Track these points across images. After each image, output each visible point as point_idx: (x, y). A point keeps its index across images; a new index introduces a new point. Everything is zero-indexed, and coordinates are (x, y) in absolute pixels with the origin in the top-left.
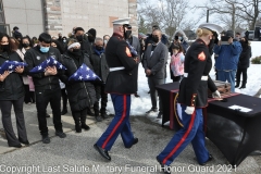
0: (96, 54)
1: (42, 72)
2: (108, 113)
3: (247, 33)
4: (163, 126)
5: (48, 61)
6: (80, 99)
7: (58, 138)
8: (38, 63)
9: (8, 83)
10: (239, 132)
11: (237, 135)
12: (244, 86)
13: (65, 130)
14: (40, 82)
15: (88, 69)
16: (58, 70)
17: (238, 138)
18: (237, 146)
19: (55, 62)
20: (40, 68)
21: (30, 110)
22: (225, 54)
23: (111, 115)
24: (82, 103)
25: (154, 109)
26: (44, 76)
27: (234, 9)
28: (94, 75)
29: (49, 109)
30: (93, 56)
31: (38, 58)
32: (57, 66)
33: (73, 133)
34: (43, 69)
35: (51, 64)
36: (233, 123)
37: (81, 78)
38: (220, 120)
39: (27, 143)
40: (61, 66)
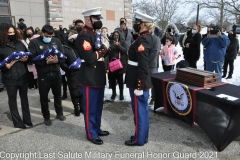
3: (235, 27)
4: (154, 111)
5: (50, 50)
7: (58, 121)
8: (41, 52)
10: (225, 118)
11: (223, 121)
12: (230, 77)
13: (65, 113)
16: (59, 58)
17: (225, 125)
18: (223, 131)
19: (57, 51)
20: (42, 57)
21: (34, 94)
22: (213, 47)
23: (107, 101)
26: (46, 64)
27: (223, 5)
29: (51, 94)
31: (41, 47)
33: (73, 116)
34: (45, 58)
35: (53, 53)
36: (220, 111)
38: (207, 107)
39: (31, 125)
40: (62, 56)
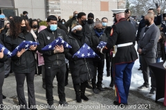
0: (97, 35)
1: (52, 50)
2: (103, 87)
4: (156, 101)
5: (57, 41)
6: (81, 73)
9: (23, 59)
13: (67, 100)
14: (50, 58)
15: (89, 48)
16: (65, 48)
19: (63, 42)
20: (50, 47)
23: (106, 88)
24: (83, 77)
25: (146, 84)
26: (53, 54)
28: (94, 53)
29: (55, 81)
30: (94, 37)
31: (49, 38)
32: (64, 45)
33: (75, 102)
34: (52, 48)
35: (60, 44)
37: (83, 55)
40: (67, 45)
